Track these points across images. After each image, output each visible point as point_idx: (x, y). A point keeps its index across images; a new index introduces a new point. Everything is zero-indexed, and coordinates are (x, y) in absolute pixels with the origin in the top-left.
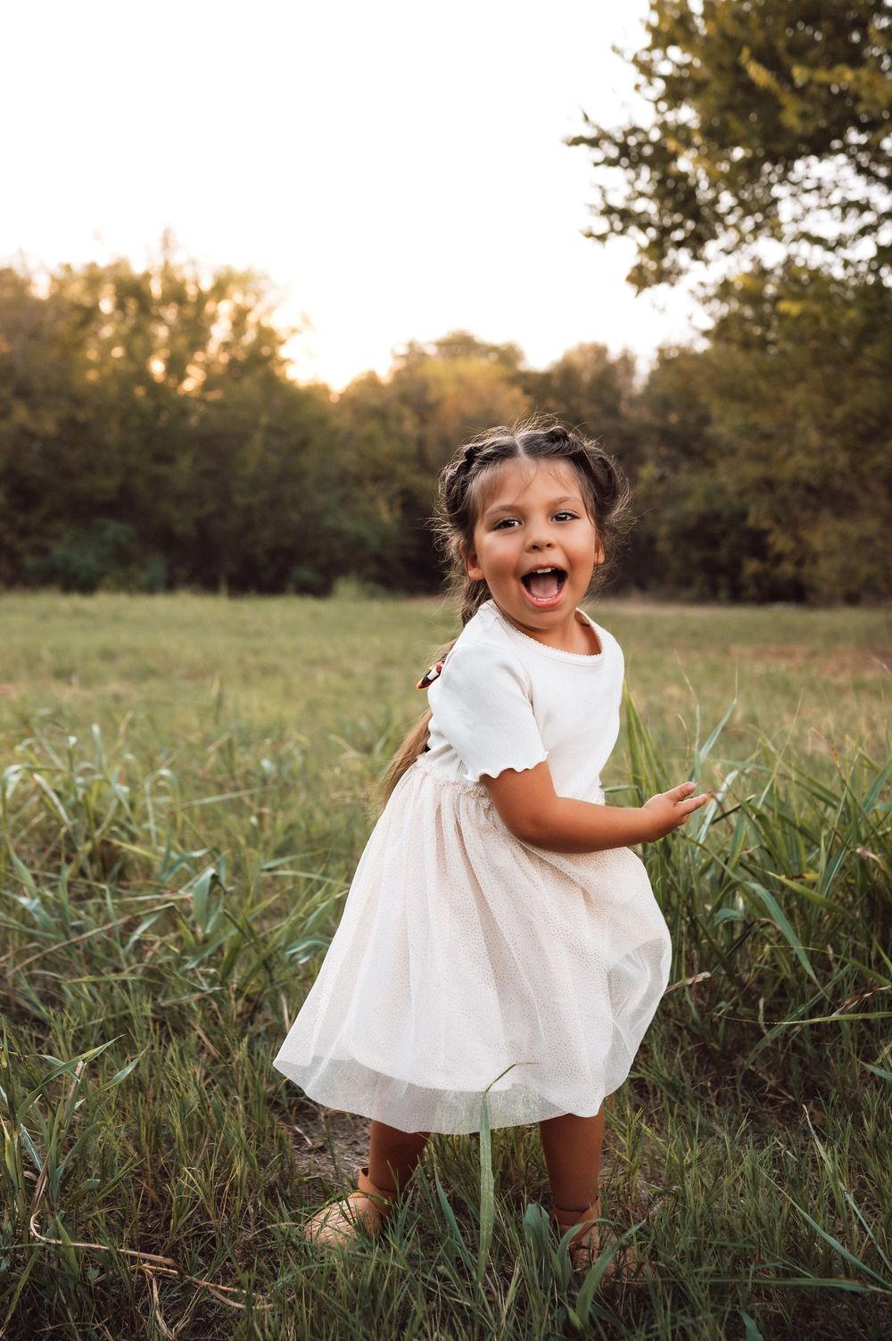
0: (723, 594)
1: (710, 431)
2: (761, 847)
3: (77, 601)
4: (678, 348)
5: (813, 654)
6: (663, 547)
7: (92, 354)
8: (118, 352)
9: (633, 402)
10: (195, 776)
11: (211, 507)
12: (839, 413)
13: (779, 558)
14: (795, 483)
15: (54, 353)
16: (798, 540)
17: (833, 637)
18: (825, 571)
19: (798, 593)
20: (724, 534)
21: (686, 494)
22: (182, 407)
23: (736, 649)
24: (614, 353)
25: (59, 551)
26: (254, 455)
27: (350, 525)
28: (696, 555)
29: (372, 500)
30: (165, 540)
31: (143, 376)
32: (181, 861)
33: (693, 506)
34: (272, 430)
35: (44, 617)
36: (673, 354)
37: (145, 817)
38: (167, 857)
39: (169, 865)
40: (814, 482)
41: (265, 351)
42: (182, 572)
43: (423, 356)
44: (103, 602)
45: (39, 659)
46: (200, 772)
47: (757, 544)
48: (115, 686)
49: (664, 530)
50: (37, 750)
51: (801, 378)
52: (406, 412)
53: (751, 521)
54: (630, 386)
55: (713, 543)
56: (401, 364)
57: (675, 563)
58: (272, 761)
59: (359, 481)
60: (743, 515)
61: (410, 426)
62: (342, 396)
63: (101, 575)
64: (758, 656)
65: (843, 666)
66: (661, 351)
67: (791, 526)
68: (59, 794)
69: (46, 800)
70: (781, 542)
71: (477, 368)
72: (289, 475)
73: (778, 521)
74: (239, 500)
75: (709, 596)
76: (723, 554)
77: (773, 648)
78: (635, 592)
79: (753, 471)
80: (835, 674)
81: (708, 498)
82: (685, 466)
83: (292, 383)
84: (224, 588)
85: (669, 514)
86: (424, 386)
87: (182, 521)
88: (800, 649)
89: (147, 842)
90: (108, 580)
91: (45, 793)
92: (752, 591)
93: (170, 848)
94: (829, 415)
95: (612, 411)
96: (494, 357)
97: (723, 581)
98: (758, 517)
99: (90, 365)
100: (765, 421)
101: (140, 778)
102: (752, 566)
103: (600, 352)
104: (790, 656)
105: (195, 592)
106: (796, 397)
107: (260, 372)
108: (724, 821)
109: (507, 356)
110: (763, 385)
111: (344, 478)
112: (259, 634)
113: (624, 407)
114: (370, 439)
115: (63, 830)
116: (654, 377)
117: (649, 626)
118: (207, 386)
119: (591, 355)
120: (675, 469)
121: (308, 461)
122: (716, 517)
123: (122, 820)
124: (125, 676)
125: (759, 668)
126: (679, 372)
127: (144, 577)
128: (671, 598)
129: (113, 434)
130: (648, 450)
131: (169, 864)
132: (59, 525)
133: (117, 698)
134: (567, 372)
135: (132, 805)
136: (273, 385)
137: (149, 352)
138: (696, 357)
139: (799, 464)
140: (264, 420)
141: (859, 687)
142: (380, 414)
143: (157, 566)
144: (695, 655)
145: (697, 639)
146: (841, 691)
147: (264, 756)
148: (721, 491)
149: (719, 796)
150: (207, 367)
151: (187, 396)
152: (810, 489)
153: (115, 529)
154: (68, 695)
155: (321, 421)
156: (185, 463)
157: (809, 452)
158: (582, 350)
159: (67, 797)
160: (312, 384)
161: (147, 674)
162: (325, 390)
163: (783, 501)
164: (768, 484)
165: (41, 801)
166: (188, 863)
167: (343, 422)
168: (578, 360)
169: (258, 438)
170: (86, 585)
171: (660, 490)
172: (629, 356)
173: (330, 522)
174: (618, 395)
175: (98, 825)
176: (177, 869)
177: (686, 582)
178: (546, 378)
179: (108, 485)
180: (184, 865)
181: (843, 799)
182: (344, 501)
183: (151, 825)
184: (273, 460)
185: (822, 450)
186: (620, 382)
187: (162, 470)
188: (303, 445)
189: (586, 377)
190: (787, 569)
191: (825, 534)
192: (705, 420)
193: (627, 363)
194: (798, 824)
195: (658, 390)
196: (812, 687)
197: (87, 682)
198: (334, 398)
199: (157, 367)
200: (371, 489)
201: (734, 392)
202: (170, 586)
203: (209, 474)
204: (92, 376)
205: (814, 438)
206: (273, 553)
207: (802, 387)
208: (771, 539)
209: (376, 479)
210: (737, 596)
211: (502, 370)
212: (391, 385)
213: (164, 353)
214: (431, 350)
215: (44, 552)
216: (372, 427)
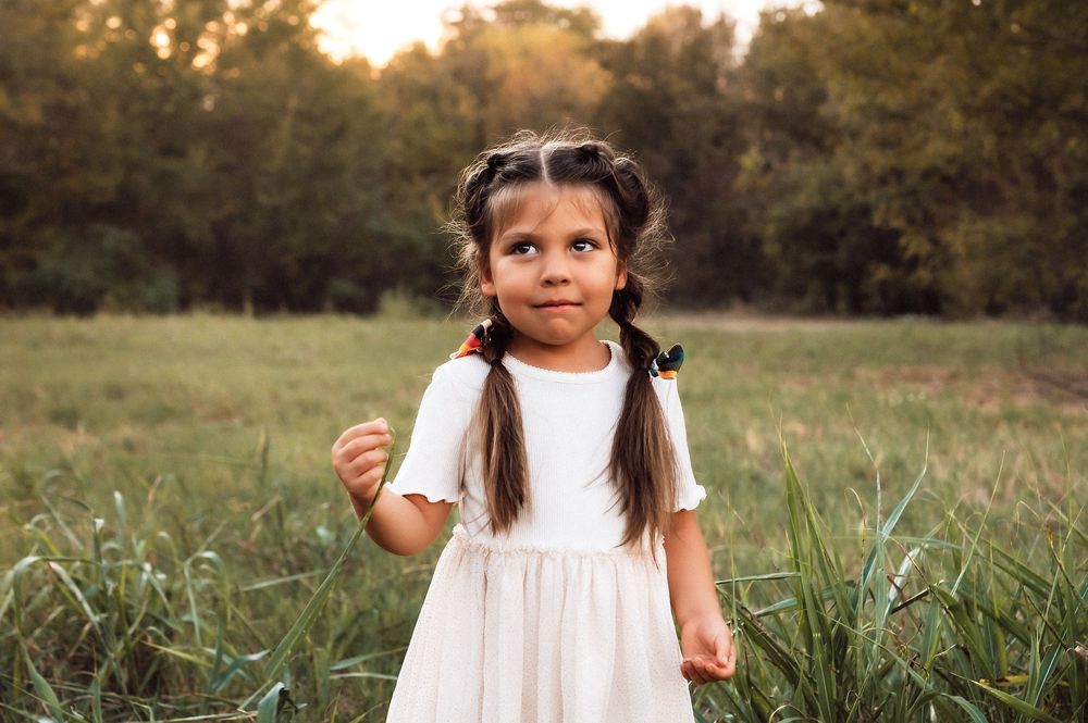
0: (841, 305)
1: (824, 110)
2: (957, 647)
3: (72, 325)
4: (784, 10)
5: (954, 377)
6: (771, 249)
7: (83, 25)
8: (114, 22)
9: (732, 77)
10: (237, 549)
11: (230, 207)
12: (986, 89)
13: (914, 262)
14: (928, 174)
15: (37, 24)
16: (935, 242)
17: (975, 355)
18: (966, 276)
19: (931, 304)
20: (842, 234)
21: (795, 188)
22: (194, 89)
23: (862, 372)
24: (709, 19)
25: (48, 264)
26: (281, 146)
27: (398, 228)
28: (809, 259)
29: (423, 197)
30: (178, 250)
31: (146, 51)
32: (233, 667)
33: (804, 200)
34: (302, 115)
35: (35, 345)
36: (781, 18)
37: (184, 608)
38: (219, 661)
39: (219, 673)
40: (952, 171)
41: (293, 20)
42: (198, 287)
43: (480, 22)
44: (105, 326)
45: (33, 398)
46: (243, 544)
47: (885, 245)
48: (127, 431)
49: (771, 230)
50: (49, 528)
51: (939, 50)
52: (462, 91)
53: (877, 220)
54: (730, 58)
55: (829, 244)
56: (454, 33)
57: (785, 269)
58: (329, 528)
59: (406, 175)
60: (866, 211)
61: (466, 107)
62: (384, 72)
63: (101, 292)
64: (888, 381)
65: (990, 392)
66: (765, 16)
67: (927, 223)
68: (78, 583)
69: (63, 589)
70: (914, 244)
71: (544, 36)
72: (325, 169)
73: (911, 221)
74: (263, 199)
75: (824, 308)
76: (841, 257)
77: (906, 370)
78: (738, 304)
79: (881, 161)
80: (982, 402)
81: (824, 190)
82: (795, 153)
83: (324, 57)
84: (249, 307)
85: (777, 210)
86: (483, 61)
87: (197, 225)
88: (938, 371)
89: (187, 640)
90: (109, 298)
91: (60, 580)
92: (877, 301)
93: (221, 651)
94: (973, 93)
95: (708, 88)
96: (565, 23)
97: (842, 289)
98: (886, 213)
99: (80, 39)
100: (893, 100)
101: (176, 560)
102: (882, 273)
103: (692, 16)
104: (927, 379)
105: (214, 312)
106: (935, 72)
107: (284, 47)
108: (904, 610)
109: (581, 23)
110: (894, 59)
111: (389, 171)
112: (294, 363)
113: (721, 83)
114: (419, 124)
115: (87, 627)
116: (756, 46)
117: (758, 344)
118: (224, 60)
119: (681, 22)
120: (784, 158)
121: (346, 152)
122: (834, 213)
123: (156, 612)
124: (137, 417)
125: (894, 397)
126: (794, 42)
127: (151, 294)
128: (779, 311)
129: (110, 122)
130: (749, 133)
131: (221, 670)
132: (47, 233)
133: (129, 446)
134: (653, 41)
135: (169, 594)
136: (304, 60)
137: (152, 22)
138: (806, 22)
139: (936, 150)
140: (293, 103)
141: (1011, 417)
142: (431, 94)
143: (167, 281)
144: (815, 380)
145: (816, 360)
146: (992, 423)
147: (319, 524)
148: (839, 182)
149: (898, 581)
150: (221, 38)
151: (198, 74)
152: (946, 179)
153: (115, 237)
154: (73, 443)
155: (361, 104)
156: (198, 157)
157: (948, 135)
158: (670, 15)
159: (88, 586)
160: (348, 57)
161: (163, 414)
162: (364, 65)
163: (913, 193)
164: (898, 174)
165: (57, 589)
166: (243, 668)
167: (387, 105)
168: (667, 28)
169: (286, 124)
170: (83, 305)
171: (766, 181)
172: (727, 21)
173: (374, 224)
174: (715, 67)
175: (130, 623)
176: (232, 675)
177: (797, 291)
178: (628, 49)
179: (106, 184)
180: (240, 671)
181: (1054, 585)
182: (390, 198)
183: (193, 616)
184: (304, 150)
185: (966, 134)
186: (717, 53)
187: (171, 164)
188: (341, 132)
189: (676, 48)
190: (923, 275)
191: (965, 233)
192: (820, 97)
193: (724, 30)
194: (997, 615)
195: (762, 62)
196: (957, 417)
197: (94, 426)
198: (375, 75)
199: (161, 41)
200: (422, 185)
201: (858, 67)
202: (184, 304)
203: (227, 169)
204: (81, 51)
205: (956, 121)
206: (306, 263)
207: (941, 60)
208: (903, 241)
209: (427, 173)
210: (858, 308)
211: (574, 40)
212: (442, 59)
213: (171, 23)
214: (490, 16)
215: (31, 265)
216: (421, 109)
